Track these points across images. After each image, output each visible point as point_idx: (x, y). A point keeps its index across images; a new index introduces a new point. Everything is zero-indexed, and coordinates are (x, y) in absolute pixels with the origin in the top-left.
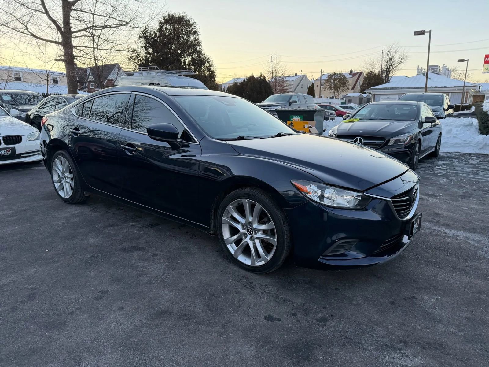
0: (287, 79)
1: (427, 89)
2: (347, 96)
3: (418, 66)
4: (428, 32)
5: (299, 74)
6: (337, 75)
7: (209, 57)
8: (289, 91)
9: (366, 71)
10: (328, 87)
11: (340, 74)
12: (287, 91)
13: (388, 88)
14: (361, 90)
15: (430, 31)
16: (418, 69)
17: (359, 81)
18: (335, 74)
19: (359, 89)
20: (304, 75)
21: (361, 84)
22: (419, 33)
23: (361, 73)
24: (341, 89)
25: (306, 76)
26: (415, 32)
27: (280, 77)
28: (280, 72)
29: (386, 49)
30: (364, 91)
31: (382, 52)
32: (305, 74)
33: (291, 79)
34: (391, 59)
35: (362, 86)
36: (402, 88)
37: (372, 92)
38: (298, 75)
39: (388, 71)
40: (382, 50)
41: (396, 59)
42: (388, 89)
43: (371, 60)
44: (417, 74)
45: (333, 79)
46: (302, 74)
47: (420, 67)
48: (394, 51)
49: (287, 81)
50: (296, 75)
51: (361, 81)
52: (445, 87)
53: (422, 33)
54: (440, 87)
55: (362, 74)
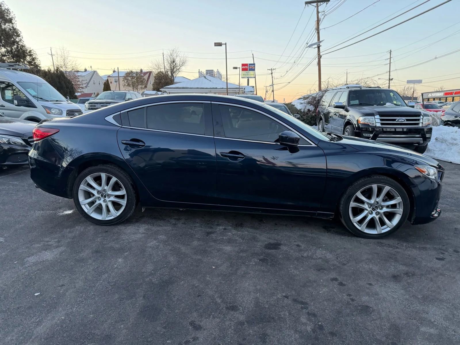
0: (79, 74)
2: (144, 93)
3: (199, 70)
4: (224, 44)
5: (89, 69)
6: (134, 73)
8: (83, 86)
9: (155, 72)
10: (126, 84)
11: (136, 72)
12: (81, 86)
13: (180, 87)
15: (226, 43)
16: (199, 72)
17: (150, 80)
18: (132, 72)
19: (152, 87)
20: (95, 72)
21: (152, 83)
22: (218, 44)
23: (150, 73)
24: (140, 86)
25: (97, 72)
26: (215, 43)
27: (71, 72)
28: (69, 67)
29: (167, 53)
30: (160, 90)
31: (163, 55)
32: (95, 70)
33: (84, 74)
34: (174, 62)
35: (153, 85)
36: (191, 88)
37: (167, 91)
38: (87, 70)
39: (172, 72)
40: (163, 53)
41: (177, 61)
42: (181, 89)
43: (156, 61)
44: (199, 77)
45: (130, 77)
46: (92, 70)
47: (200, 71)
48: (175, 55)
49: (78, 76)
50: (86, 70)
51: (152, 80)
53: (220, 44)
55: (152, 74)
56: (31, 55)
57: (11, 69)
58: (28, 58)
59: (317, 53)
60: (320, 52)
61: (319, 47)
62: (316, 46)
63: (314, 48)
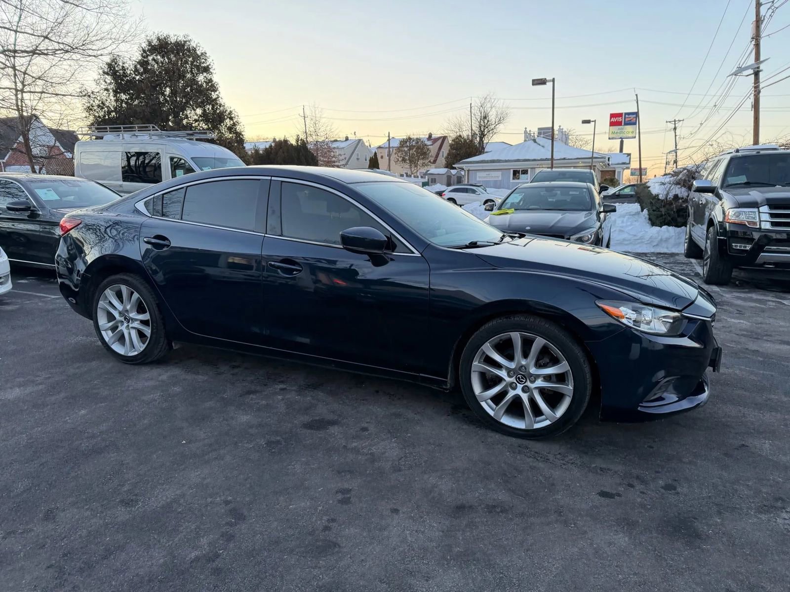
0: (335, 145)
1: (554, 161)
2: (428, 172)
3: (526, 128)
4: (550, 81)
5: (351, 137)
6: (413, 141)
7: (231, 109)
8: (339, 164)
9: (452, 136)
10: (400, 159)
11: (417, 139)
12: (336, 164)
13: (488, 161)
14: (446, 164)
15: (554, 79)
16: (526, 132)
17: (442, 150)
18: (410, 139)
19: (444, 162)
20: (360, 140)
21: (445, 155)
22: (539, 82)
23: (444, 138)
24: (420, 162)
25: (363, 142)
26: (533, 81)
27: (323, 142)
28: (322, 134)
29: (476, 102)
30: (453, 166)
31: (471, 107)
32: (361, 138)
33: (342, 145)
34: (485, 118)
35: (447, 158)
36: (506, 161)
37: (464, 168)
38: (349, 139)
39: (482, 135)
40: (471, 104)
41: (492, 117)
42: (488, 163)
43: (457, 118)
44: (525, 141)
45: (407, 147)
46: (357, 138)
47: (528, 130)
48: (489, 105)
49: (334, 148)
50: (347, 139)
51: (445, 150)
52: (564, 159)
53: (542, 82)
54: (559, 158)
55: (446, 139)
56: (231, 119)
57: (195, 139)
58: (228, 122)
59: (753, 85)
60: (759, 82)
61: (757, 74)
62: (751, 71)
63: (747, 76)
